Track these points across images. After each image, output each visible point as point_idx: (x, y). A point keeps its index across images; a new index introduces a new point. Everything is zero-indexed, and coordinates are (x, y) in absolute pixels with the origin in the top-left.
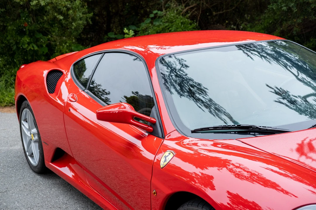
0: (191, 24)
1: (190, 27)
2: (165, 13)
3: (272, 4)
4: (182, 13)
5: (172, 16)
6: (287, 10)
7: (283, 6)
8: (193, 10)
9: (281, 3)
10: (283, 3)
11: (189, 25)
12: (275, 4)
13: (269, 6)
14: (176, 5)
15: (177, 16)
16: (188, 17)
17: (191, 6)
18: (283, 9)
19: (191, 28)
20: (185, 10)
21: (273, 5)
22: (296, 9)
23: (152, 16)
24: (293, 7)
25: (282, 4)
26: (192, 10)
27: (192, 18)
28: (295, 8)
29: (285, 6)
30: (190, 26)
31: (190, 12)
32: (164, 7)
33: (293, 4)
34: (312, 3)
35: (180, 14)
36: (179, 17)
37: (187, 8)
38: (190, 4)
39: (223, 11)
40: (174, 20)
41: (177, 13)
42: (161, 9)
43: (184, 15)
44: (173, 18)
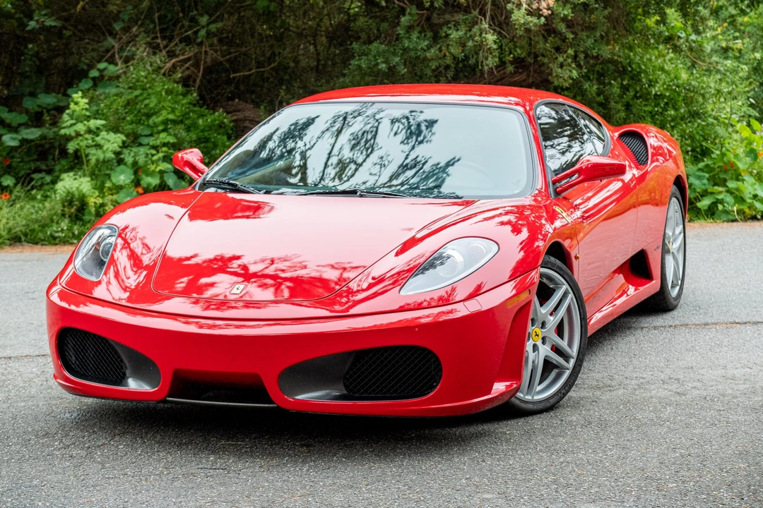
0: (184, 95)
1: (184, 102)
2: (124, 70)
3: (357, 58)
4: (163, 71)
5: (142, 76)
6: (387, 70)
7: (379, 61)
8: (187, 65)
9: (375, 56)
10: (379, 56)
11: (181, 97)
12: (363, 57)
13: (352, 62)
14: (148, 53)
15: (154, 76)
16: (177, 80)
17: (182, 58)
18: (380, 67)
19: (186, 104)
20: (169, 65)
21: (360, 60)
22: (405, 68)
23: (94, 73)
24: (398, 65)
25: (377, 57)
26: (183, 66)
27: (186, 82)
28: (403, 67)
29: (382, 62)
30: (183, 99)
31: (180, 68)
32: (121, 58)
33: (397, 59)
34: (433, 59)
35: (159, 72)
36: (158, 79)
37: (173, 61)
38: (178, 52)
39: (250, 70)
40: (148, 85)
41: (153, 71)
42: (112, 61)
43: (167, 74)
44: (145, 80)
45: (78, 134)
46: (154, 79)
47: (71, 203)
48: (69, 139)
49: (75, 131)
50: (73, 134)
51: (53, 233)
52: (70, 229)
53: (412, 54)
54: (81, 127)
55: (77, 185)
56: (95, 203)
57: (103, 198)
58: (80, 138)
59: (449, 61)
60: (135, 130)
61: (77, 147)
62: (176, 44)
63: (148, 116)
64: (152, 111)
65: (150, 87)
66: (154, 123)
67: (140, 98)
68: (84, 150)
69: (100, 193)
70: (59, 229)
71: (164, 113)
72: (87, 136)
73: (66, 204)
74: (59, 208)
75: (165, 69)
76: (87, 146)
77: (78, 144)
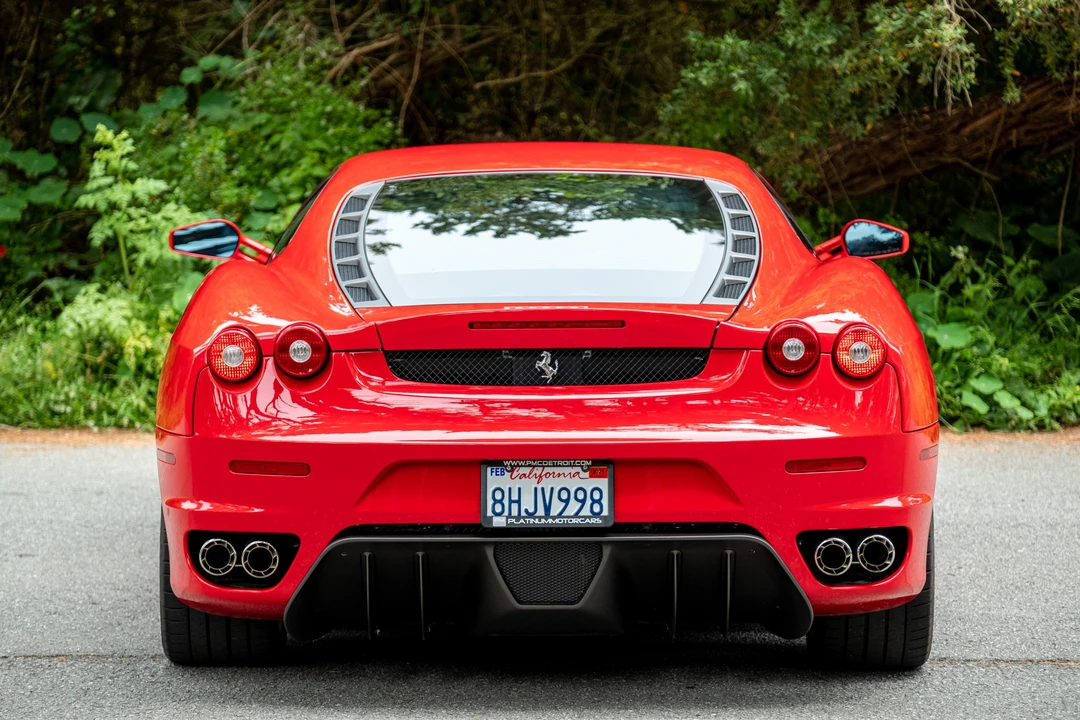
0: (368, 124)
1: (364, 139)
2: (255, 68)
4: (330, 74)
5: (284, 83)
6: (750, 94)
7: (735, 74)
8: (384, 64)
11: (361, 129)
13: (685, 73)
14: (308, 34)
15: (309, 84)
16: (358, 93)
17: (376, 45)
18: (736, 87)
19: (368, 143)
20: (345, 61)
22: (787, 91)
23: (192, 76)
24: (773, 84)
25: (732, 66)
26: (375, 64)
28: (782, 88)
29: (742, 77)
30: (364, 133)
31: (370, 69)
32: (252, 40)
33: (771, 71)
35: (323, 77)
36: (316, 91)
37: (356, 52)
38: (371, 33)
39: (518, 73)
40: (294, 103)
41: (310, 71)
42: (234, 50)
43: (338, 81)
44: (290, 92)
45: (113, 207)
46: (308, 91)
47: (98, 344)
48: (94, 215)
49: (107, 199)
50: (103, 207)
51: (51, 405)
52: (83, 398)
53: (804, 60)
54: (121, 194)
55: (98, 315)
56: (136, 349)
57: (153, 337)
58: (117, 214)
59: (882, 75)
60: (244, 199)
61: (110, 233)
62: (373, 16)
63: (276, 169)
64: (284, 159)
65: (299, 107)
66: (282, 186)
67: (265, 131)
68: (125, 238)
69: (148, 327)
70: (62, 397)
71: (305, 163)
72: (133, 211)
73: (88, 346)
74: (73, 353)
75: (335, 69)
76: (132, 231)
77: (111, 227)
